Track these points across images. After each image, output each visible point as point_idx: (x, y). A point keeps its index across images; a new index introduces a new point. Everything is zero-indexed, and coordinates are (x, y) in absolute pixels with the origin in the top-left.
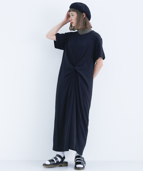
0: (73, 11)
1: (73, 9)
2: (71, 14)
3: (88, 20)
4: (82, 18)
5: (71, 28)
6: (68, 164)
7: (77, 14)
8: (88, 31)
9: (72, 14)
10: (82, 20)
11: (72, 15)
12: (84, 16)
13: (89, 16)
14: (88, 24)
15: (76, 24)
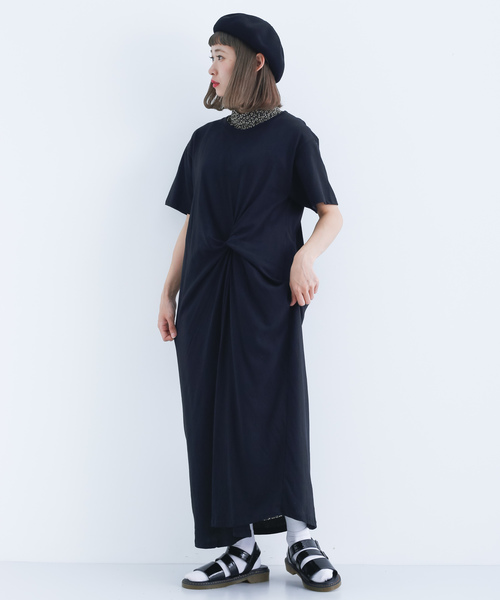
0: (224, 44)
1: (225, 36)
2: (217, 51)
3: (273, 81)
4: (253, 70)
5: (210, 101)
6: (271, 574)
7: (238, 54)
8: (267, 116)
9: (219, 53)
10: (249, 78)
11: (219, 56)
12: (259, 63)
13: (276, 67)
14: (270, 93)
15: (228, 88)
